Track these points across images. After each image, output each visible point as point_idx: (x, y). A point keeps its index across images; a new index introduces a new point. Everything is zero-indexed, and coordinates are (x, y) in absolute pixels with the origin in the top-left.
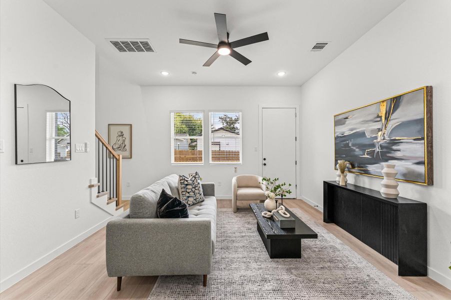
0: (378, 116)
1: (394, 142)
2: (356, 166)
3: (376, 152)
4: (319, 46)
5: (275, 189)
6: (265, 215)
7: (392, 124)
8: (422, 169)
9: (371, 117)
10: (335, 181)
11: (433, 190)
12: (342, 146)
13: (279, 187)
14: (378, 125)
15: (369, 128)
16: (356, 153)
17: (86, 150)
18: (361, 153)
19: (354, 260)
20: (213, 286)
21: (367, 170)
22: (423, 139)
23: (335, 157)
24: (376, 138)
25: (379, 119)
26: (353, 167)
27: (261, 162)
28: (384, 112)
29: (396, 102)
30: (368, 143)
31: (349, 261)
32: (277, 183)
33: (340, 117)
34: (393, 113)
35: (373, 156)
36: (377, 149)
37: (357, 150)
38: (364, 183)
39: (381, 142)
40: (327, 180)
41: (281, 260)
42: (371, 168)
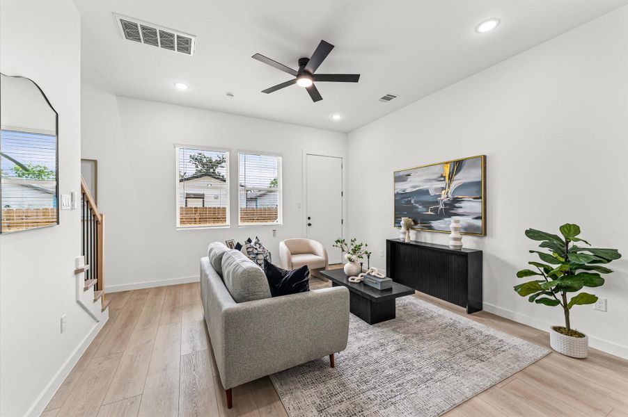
0: (442, 176)
1: (456, 200)
2: (419, 222)
3: (440, 209)
4: (388, 98)
5: (355, 251)
6: (353, 281)
7: (454, 184)
8: (479, 223)
9: (435, 176)
10: (399, 239)
11: (487, 240)
12: (403, 202)
13: (356, 247)
14: (442, 185)
15: (433, 187)
16: (419, 210)
17: (73, 205)
18: (425, 210)
19: (434, 310)
20: (341, 365)
21: (431, 226)
22: (481, 198)
23: (395, 214)
24: (440, 196)
25: (443, 179)
26: (416, 223)
27: (306, 221)
28: (448, 173)
29: (458, 165)
30: (431, 200)
31: (431, 311)
33: (401, 174)
34: (456, 174)
35: (437, 213)
36: (441, 207)
37: (420, 207)
38: (425, 239)
39: (445, 200)
40: (390, 238)
41: (380, 324)
42: (435, 224)
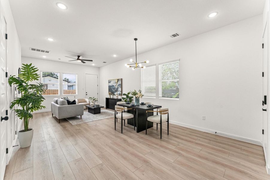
1: (118, 88)
3: (116, 90)
4: (105, 62)
5: (94, 100)
6: (92, 106)
7: (118, 84)
8: (121, 93)
10: (108, 97)
12: (110, 88)
13: (94, 99)
14: (116, 84)
15: (115, 84)
18: (113, 90)
21: (114, 94)
22: (121, 87)
27: (85, 94)
28: (117, 82)
29: (118, 80)
30: (114, 88)
32: (94, 98)
33: (109, 81)
38: (114, 97)
40: (106, 97)
